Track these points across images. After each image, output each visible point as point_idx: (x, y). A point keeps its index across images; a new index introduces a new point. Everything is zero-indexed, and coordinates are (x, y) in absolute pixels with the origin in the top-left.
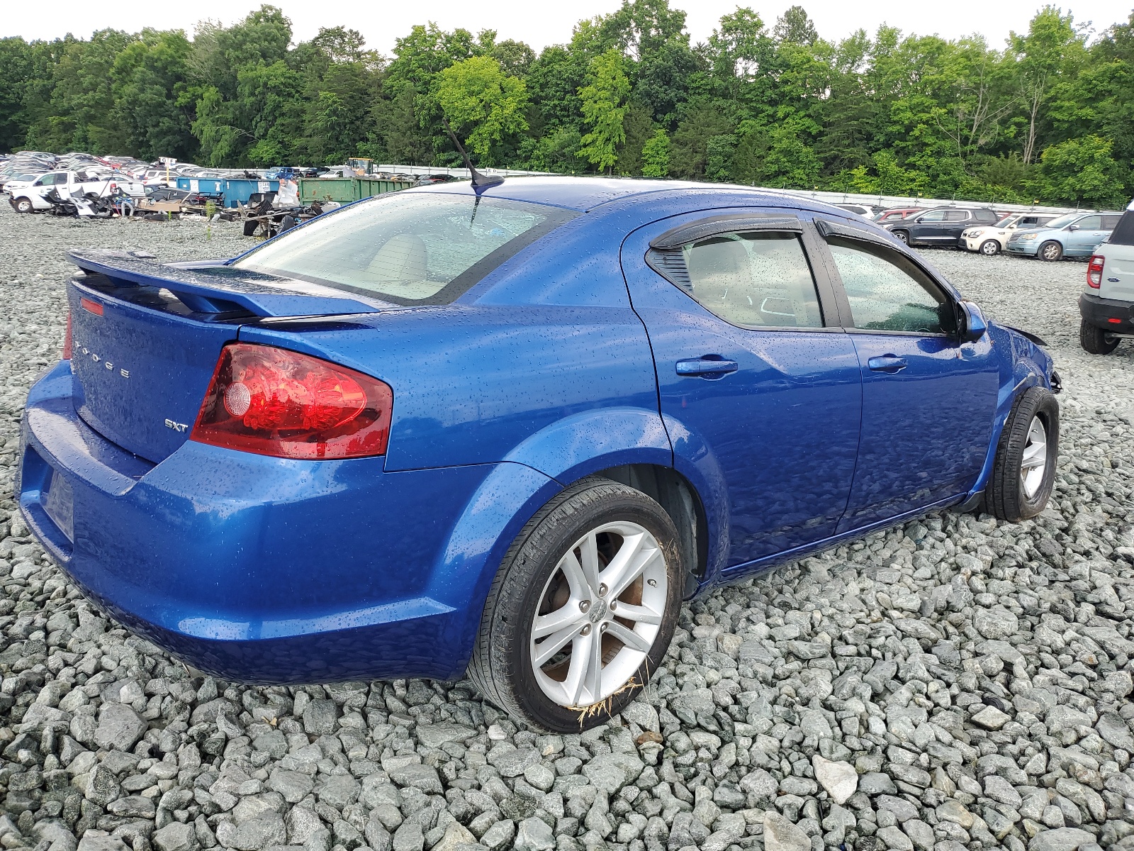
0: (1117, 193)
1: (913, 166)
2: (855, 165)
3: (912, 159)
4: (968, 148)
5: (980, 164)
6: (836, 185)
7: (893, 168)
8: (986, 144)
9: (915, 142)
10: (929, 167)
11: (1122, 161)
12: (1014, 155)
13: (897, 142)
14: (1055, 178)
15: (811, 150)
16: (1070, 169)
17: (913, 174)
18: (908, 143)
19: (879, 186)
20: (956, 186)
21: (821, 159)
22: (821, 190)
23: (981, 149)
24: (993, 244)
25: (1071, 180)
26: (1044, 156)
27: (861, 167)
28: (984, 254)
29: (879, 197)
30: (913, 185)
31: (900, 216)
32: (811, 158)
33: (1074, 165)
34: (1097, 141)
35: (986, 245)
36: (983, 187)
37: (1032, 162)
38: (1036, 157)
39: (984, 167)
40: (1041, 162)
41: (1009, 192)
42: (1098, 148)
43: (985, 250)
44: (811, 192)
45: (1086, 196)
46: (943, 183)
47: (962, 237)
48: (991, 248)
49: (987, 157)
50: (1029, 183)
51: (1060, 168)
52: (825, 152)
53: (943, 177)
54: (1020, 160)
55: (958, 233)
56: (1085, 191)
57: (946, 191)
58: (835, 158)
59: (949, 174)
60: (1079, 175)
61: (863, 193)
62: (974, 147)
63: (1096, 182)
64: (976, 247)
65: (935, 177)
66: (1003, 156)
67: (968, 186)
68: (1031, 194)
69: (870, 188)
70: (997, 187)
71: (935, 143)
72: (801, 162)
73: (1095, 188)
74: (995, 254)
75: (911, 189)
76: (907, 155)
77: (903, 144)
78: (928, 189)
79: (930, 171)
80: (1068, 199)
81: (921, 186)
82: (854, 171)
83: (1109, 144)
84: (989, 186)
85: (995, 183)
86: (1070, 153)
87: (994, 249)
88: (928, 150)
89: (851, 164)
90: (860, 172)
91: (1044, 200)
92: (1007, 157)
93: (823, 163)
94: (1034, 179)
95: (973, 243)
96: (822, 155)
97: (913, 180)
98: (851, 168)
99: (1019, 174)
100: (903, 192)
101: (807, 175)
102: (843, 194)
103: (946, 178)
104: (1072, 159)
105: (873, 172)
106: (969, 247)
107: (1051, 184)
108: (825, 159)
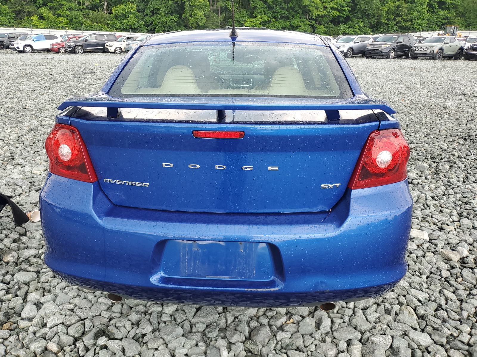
0: (142, 26)
1: (59, 15)
2: (32, 14)
3: (58, 12)
4: (81, 7)
5: (89, 14)
6: (25, 24)
7: (51, 17)
8: (89, 5)
9: (57, 4)
10: (67, 16)
11: (141, 13)
12: (101, 10)
13: (49, 4)
14: (120, 20)
15: (6, 7)
16: (124, 16)
17: (61, 19)
18: (55, 4)
19: (47, 24)
20: (82, 24)
21: (13, 12)
22: (18, 27)
23: (87, 8)
24: (119, 49)
25: (126, 21)
26: (113, 11)
27: (35, 15)
28: (117, 53)
29: (48, 30)
30: (62, 24)
31: (75, 39)
32: (7, 11)
33: (125, 15)
34: (131, 5)
35: (117, 49)
36: (93, 24)
37: (109, 13)
38: (110, 12)
39: (91, 15)
40: (112, 13)
41: (104, 26)
42: (132, 8)
43: (117, 52)
44: (12, 29)
45: (132, 27)
46: (76, 23)
47: (106, 47)
48: (118, 51)
49: (90, 11)
50: (110, 23)
51: (120, 16)
52: (14, 8)
53: (75, 20)
54: (104, 13)
55: (103, 45)
56: (132, 26)
57: (78, 27)
58: (20, 11)
59: (77, 19)
60: (128, 19)
61: (40, 28)
62: (84, 7)
63: (135, 22)
64: (113, 51)
65: (71, 20)
66: (97, 11)
67: (87, 24)
68: (112, 27)
69: (43, 26)
70: (99, 24)
71: (67, 4)
72: (3, 13)
73: (135, 24)
74: (121, 53)
75: (62, 26)
76: (56, 9)
77: (52, 5)
78: (69, 26)
79: (68, 17)
80: (126, 29)
81: (66, 24)
82: (32, 18)
83: (135, 6)
84: (95, 24)
85: (97, 23)
86: (123, 10)
87: (120, 51)
88: (65, 8)
89: (30, 14)
90: (35, 18)
91: (118, 29)
92: (99, 11)
93: (14, 14)
94: (112, 21)
95: (112, 49)
96: (13, 10)
97: (62, 22)
98: (30, 16)
99: (105, 19)
100: (59, 27)
101: (8, 20)
102: (30, 29)
103: (76, 21)
104: (124, 12)
105: (41, 18)
106: (110, 51)
107: (118, 23)
108: (15, 11)
